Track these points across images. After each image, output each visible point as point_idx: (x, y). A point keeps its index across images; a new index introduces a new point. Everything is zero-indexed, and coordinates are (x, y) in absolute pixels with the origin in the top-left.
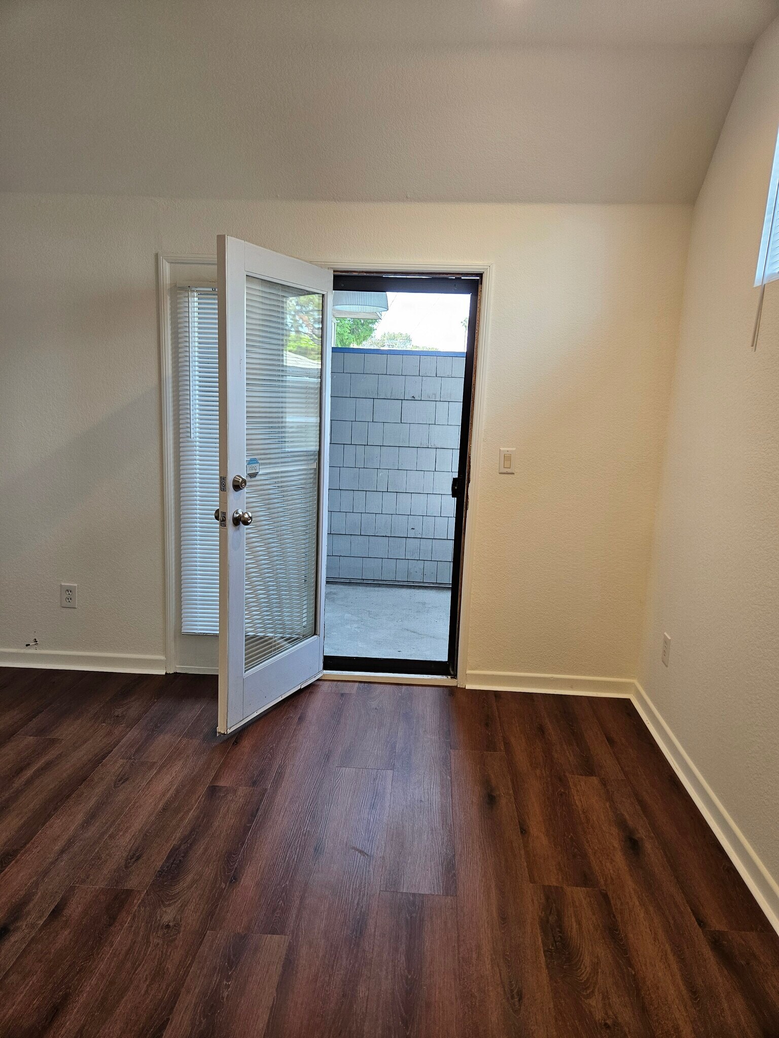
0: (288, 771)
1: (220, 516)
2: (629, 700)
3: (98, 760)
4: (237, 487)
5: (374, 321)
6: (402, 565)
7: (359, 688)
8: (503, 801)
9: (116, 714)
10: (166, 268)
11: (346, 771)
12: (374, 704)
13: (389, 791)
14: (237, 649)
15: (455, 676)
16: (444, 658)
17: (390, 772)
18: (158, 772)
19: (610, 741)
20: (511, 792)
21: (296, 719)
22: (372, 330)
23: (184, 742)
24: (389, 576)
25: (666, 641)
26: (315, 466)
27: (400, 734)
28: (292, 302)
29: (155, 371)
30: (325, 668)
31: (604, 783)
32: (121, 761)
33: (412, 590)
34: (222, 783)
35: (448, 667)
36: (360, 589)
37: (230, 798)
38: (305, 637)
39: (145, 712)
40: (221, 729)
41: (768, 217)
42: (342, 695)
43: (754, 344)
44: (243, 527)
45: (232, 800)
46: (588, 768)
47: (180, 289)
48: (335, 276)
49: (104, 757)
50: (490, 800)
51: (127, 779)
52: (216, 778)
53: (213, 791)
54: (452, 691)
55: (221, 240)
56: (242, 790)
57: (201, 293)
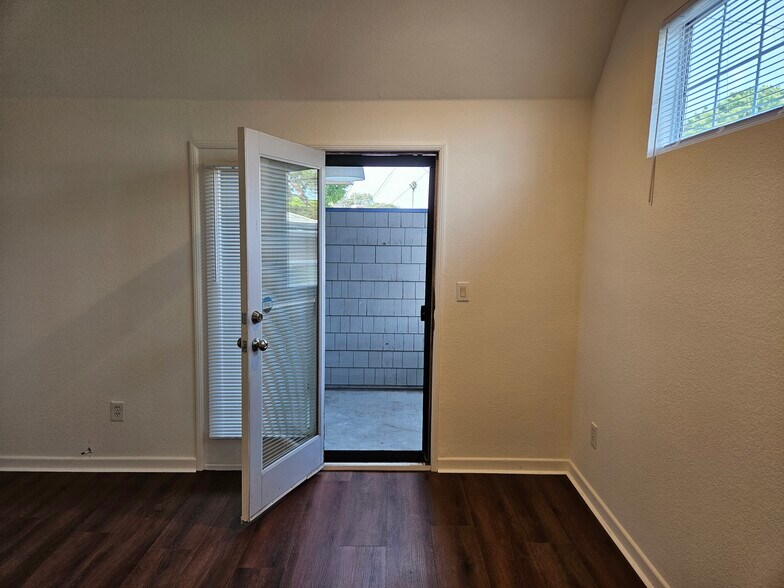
0: (301, 552)
1: (242, 344)
2: (565, 476)
3: (143, 551)
4: (256, 320)
5: (345, 186)
6: (380, 372)
7: (353, 477)
8: (477, 568)
9: (157, 509)
10: (196, 152)
11: (347, 549)
12: (366, 489)
13: (384, 565)
14: (256, 450)
15: (428, 463)
16: (419, 447)
17: (383, 549)
18: (193, 559)
19: (555, 511)
20: (482, 560)
21: (304, 507)
22: (344, 192)
23: (214, 531)
24: (369, 382)
25: (593, 429)
26: (314, 300)
27: (389, 514)
28: (291, 175)
29: (187, 231)
30: (325, 461)
31: (555, 548)
32: (162, 551)
33: (389, 392)
34: (246, 566)
35: (423, 456)
36: (348, 394)
37: (254, 579)
38: (309, 436)
39: (181, 506)
40: (244, 518)
41: (654, 107)
42: (340, 483)
43: (650, 200)
44: (260, 352)
45: (256, 581)
46: (541, 535)
47: (207, 168)
48: (327, 156)
49: (148, 547)
50: (466, 568)
51: (168, 566)
52: (242, 561)
53: (240, 571)
54: (428, 477)
55: (241, 132)
56: (264, 571)
57: (223, 171)
